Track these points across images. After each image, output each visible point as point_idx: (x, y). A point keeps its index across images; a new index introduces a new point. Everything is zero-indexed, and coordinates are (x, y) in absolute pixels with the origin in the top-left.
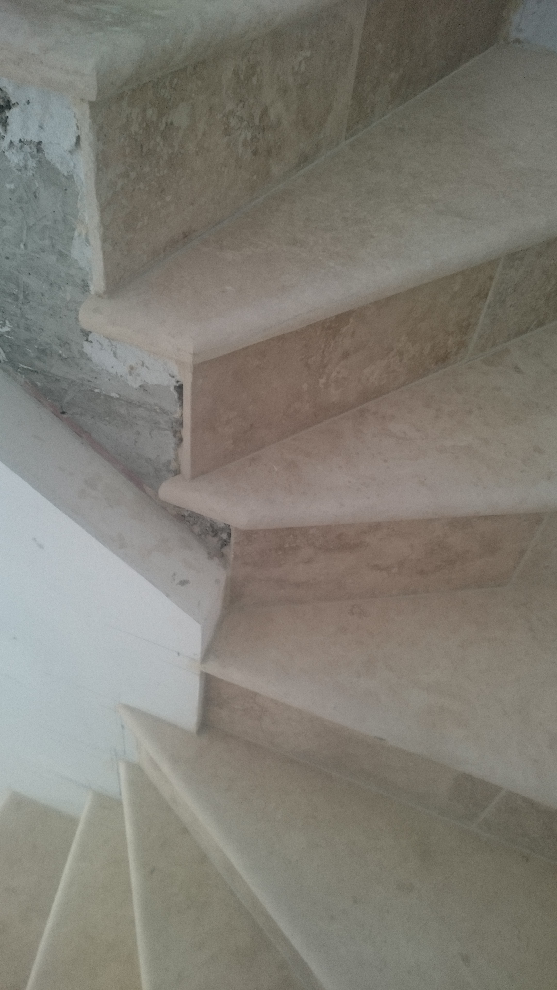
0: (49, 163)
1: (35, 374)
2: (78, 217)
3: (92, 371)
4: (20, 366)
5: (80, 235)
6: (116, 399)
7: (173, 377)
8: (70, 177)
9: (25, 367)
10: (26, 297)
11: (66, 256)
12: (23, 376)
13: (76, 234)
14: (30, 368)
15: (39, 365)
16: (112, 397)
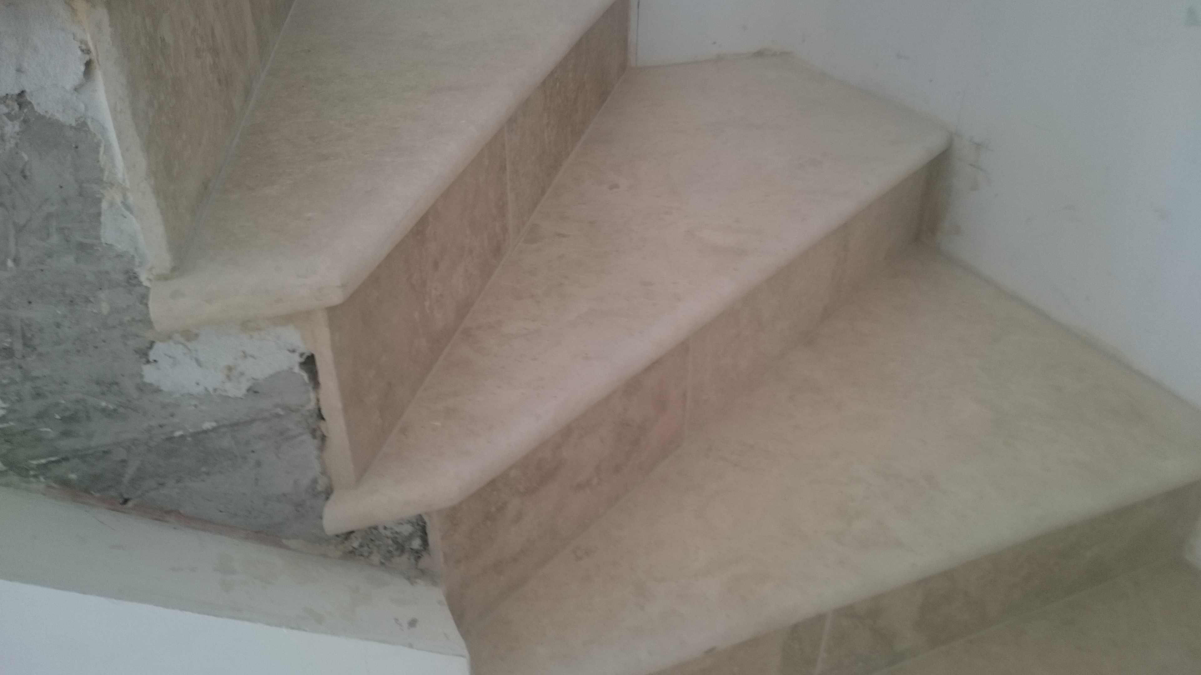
0: (43, 117)
1: (64, 464)
2: (105, 179)
3: (164, 406)
4: (33, 464)
5: (112, 205)
6: (214, 430)
7: (293, 351)
8: (82, 127)
9: (43, 461)
10: (27, 344)
11: (92, 246)
12: (42, 479)
13: (104, 205)
14: (53, 459)
15: (66, 444)
16: (205, 432)
